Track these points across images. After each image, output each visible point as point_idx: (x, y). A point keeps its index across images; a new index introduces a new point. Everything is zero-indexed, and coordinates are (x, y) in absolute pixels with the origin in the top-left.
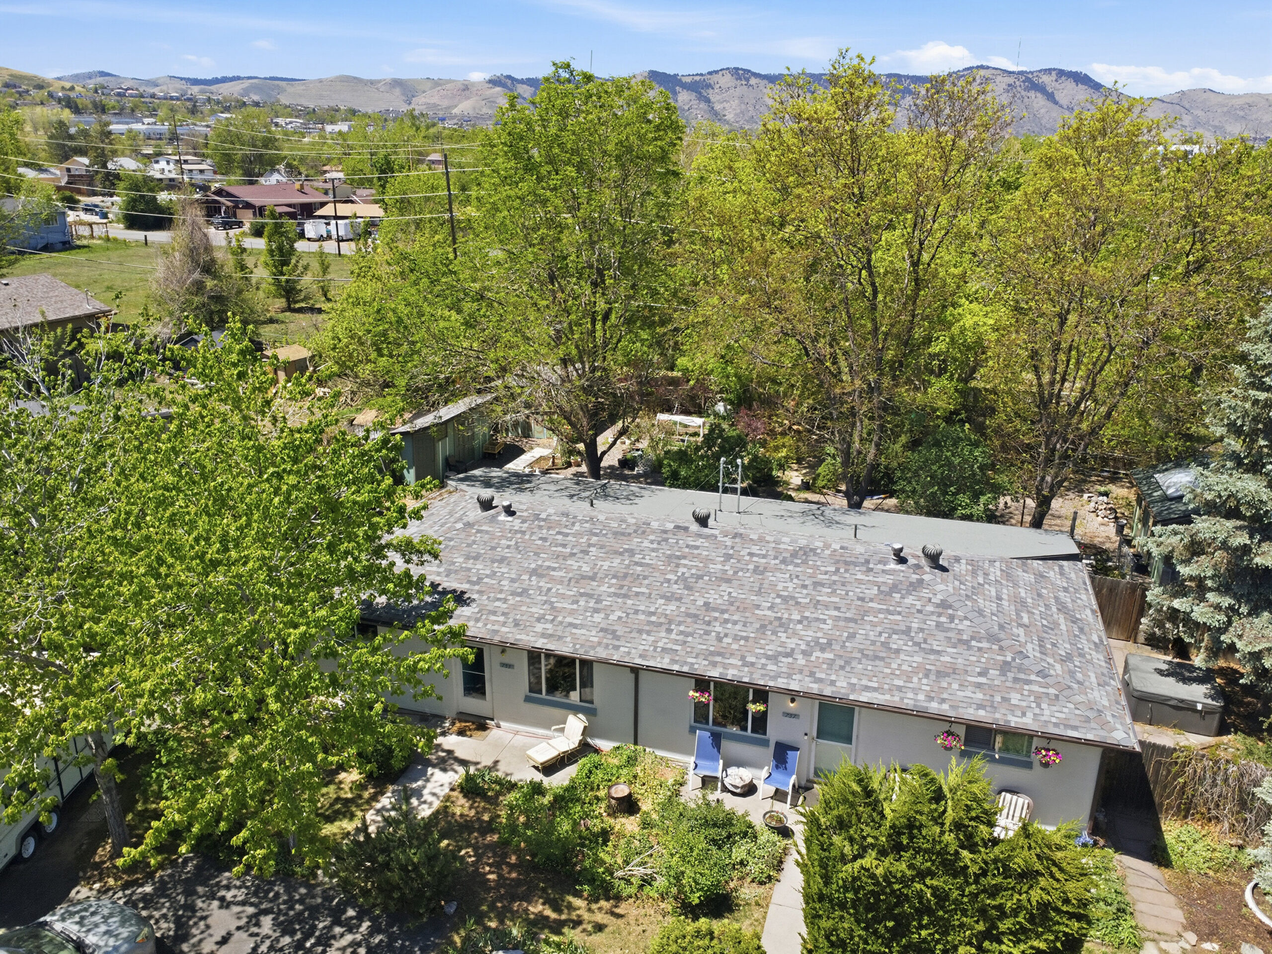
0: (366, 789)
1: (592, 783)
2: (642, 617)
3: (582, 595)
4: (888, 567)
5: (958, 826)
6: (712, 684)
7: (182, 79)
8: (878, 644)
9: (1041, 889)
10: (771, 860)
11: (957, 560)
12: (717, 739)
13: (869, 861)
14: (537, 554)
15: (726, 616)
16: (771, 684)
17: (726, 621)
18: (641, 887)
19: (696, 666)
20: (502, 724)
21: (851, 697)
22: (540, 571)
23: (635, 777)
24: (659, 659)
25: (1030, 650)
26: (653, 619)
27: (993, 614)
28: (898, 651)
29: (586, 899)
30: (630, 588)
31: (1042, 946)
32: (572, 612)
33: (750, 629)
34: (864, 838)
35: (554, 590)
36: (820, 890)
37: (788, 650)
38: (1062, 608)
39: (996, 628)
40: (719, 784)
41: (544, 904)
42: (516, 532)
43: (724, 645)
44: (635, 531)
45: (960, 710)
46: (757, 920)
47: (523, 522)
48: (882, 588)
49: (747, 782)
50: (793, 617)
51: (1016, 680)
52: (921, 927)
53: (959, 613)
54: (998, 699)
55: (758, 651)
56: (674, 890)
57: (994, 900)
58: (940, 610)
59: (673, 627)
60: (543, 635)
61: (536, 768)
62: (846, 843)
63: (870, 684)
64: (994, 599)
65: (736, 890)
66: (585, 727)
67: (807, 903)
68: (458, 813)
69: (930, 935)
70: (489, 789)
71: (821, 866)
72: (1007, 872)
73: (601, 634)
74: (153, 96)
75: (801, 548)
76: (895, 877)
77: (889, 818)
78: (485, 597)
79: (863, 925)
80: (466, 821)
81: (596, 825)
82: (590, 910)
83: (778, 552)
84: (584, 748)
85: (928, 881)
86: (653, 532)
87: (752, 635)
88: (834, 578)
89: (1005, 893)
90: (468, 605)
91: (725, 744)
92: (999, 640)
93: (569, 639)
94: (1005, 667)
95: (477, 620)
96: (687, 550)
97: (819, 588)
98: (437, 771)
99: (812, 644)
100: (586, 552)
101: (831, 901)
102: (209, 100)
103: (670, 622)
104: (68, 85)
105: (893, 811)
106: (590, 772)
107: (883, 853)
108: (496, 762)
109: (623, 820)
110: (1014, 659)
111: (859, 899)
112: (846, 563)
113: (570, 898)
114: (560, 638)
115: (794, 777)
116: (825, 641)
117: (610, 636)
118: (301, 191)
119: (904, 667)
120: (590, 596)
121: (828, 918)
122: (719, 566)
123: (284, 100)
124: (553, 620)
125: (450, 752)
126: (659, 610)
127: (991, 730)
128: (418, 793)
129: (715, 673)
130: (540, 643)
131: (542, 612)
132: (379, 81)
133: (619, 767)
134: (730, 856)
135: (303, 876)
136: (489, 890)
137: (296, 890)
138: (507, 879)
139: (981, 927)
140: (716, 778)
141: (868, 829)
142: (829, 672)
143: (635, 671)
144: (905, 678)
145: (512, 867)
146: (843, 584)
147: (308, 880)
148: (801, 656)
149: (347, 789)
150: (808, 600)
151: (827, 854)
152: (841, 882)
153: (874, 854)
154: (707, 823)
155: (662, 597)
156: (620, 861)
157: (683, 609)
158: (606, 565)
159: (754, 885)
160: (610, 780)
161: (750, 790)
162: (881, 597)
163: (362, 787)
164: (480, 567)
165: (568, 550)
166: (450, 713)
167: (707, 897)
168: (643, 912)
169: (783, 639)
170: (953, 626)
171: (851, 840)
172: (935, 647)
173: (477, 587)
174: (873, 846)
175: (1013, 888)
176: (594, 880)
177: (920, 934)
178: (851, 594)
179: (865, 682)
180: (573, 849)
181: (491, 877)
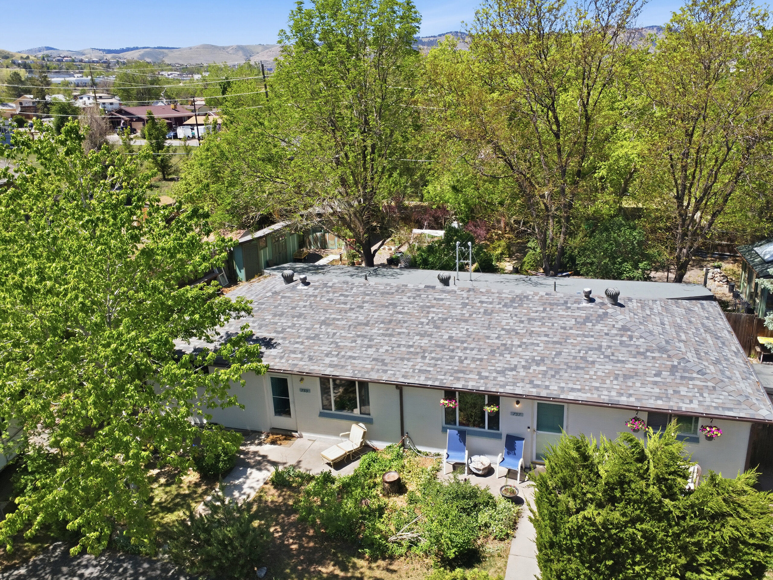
0: (200, 486)
1: (371, 473)
2: (403, 349)
3: (358, 336)
4: (581, 305)
5: (660, 480)
6: (457, 393)
7: (100, 50)
8: (578, 358)
9: (731, 526)
10: (507, 522)
11: (630, 300)
12: (462, 435)
13: (590, 511)
14: (325, 310)
15: (465, 345)
16: (501, 390)
17: (466, 349)
18: (409, 547)
19: (445, 381)
20: (304, 434)
21: (562, 397)
22: (327, 322)
23: (403, 467)
24: (417, 378)
25: (690, 357)
26: (412, 350)
27: (660, 334)
28: (593, 363)
29: (368, 560)
30: (394, 329)
31: (735, 573)
32: (351, 348)
33: (483, 353)
34: (585, 494)
35: (338, 334)
36: (551, 539)
37: (513, 366)
38: (707, 330)
39: (664, 343)
40: (466, 468)
41: (334, 565)
42: (310, 296)
43: (465, 365)
44: (397, 291)
45: (644, 401)
46: (499, 568)
47: (315, 289)
48: (578, 320)
49: (487, 466)
50: (514, 343)
51: (682, 378)
52: (635, 564)
53: (636, 334)
54: (671, 392)
55: (490, 368)
56: (435, 548)
57: (693, 537)
58: (622, 332)
59: (426, 354)
60: (330, 366)
61: (329, 464)
62: (570, 499)
63: (575, 387)
64: (659, 325)
65: (482, 546)
66: (365, 433)
67: (540, 550)
68: (270, 500)
69: (643, 569)
70: (293, 482)
71: (550, 520)
72: (702, 515)
73: (373, 363)
74: (81, 61)
75: (517, 296)
76: (612, 524)
77: (604, 477)
78: (287, 342)
79: (587, 565)
80: (275, 506)
81: (374, 504)
82: (370, 568)
83: (501, 299)
84: (365, 448)
85: (638, 526)
86: (410, 291)
87: (485, 357)
88: (543, 315)
89: (701, 532)
90: (275, 348)
91: (469, 439)
92: (667, 351)
93: (349, 367)
94: (673, 369)
95: (281, 358)
96: (435, 302)
97: (532, 322)
98: (254, 471)
99: (530, 361)
100: (361, 307)
101: (560, 547)
102: (118, 62)
103: (424, 351)
104: (25, 56)
105: (606, 471)
106: (369, 465)
107: (600, 505)
108: (299, 462)
109: (395, 499)
110: (679, 363)
111: (583, 544)
112: (550, 304)
113: (355, 560)
114: (343, 367)
115: (521, 460)
116: (539, 358)
117: (380, 364)
118: (175, 109)
119: (599, 373)
120: (364, 336)
121: (559, 561)
122: (459, 311)
123: (167, 61)
124: (338, 355)
125: (264, 457)
126: (416, 344)
127: (666, 414)
128: (239, 488)
129: (459, 385)
130: (328, 371)
131: (329, 349)
132: (228, 47)
133: (392, 460)
134: (477, 521)
135: (147, 554)
136: (291, 556)
137: (140, 565)
138: (306, 548)
139: (683, 561)
140: (464, 464)
141: (588, 487)
142: (544, 380)
143: (400, 387)
144: (600, 381)
145: (310, 538)
146: (550, 319)
147: (150, 557)
148: (522, 370)
149: (185, 487)
150: (525, 331)
151: (555, 509)
152: (567, 531)
153: (593, 507)
154: (457, 497)
155: (417, 334)
156: (393, 528)
157: (433, 342)
158: (376, 315)
159: (496, 541)
160: (384, 470)
161: (489, 472)
162: (578, 326)
163: (197, 485)
164: (284, 321)
165: (348, 306)
166: (265, 429)
167: (461, 553)
168: (411, 567)
169: (508, 359)
170: (632, 343)
171: (574, 497)
172: (620, 358)
173: (281, 335)
174: (592, 500)
175: (707, 528)
176: (373, 544)
177: (634, 570)
178: (555, 325)
179: (571, 385)
180: (357, 522)
181: (294, 547)
